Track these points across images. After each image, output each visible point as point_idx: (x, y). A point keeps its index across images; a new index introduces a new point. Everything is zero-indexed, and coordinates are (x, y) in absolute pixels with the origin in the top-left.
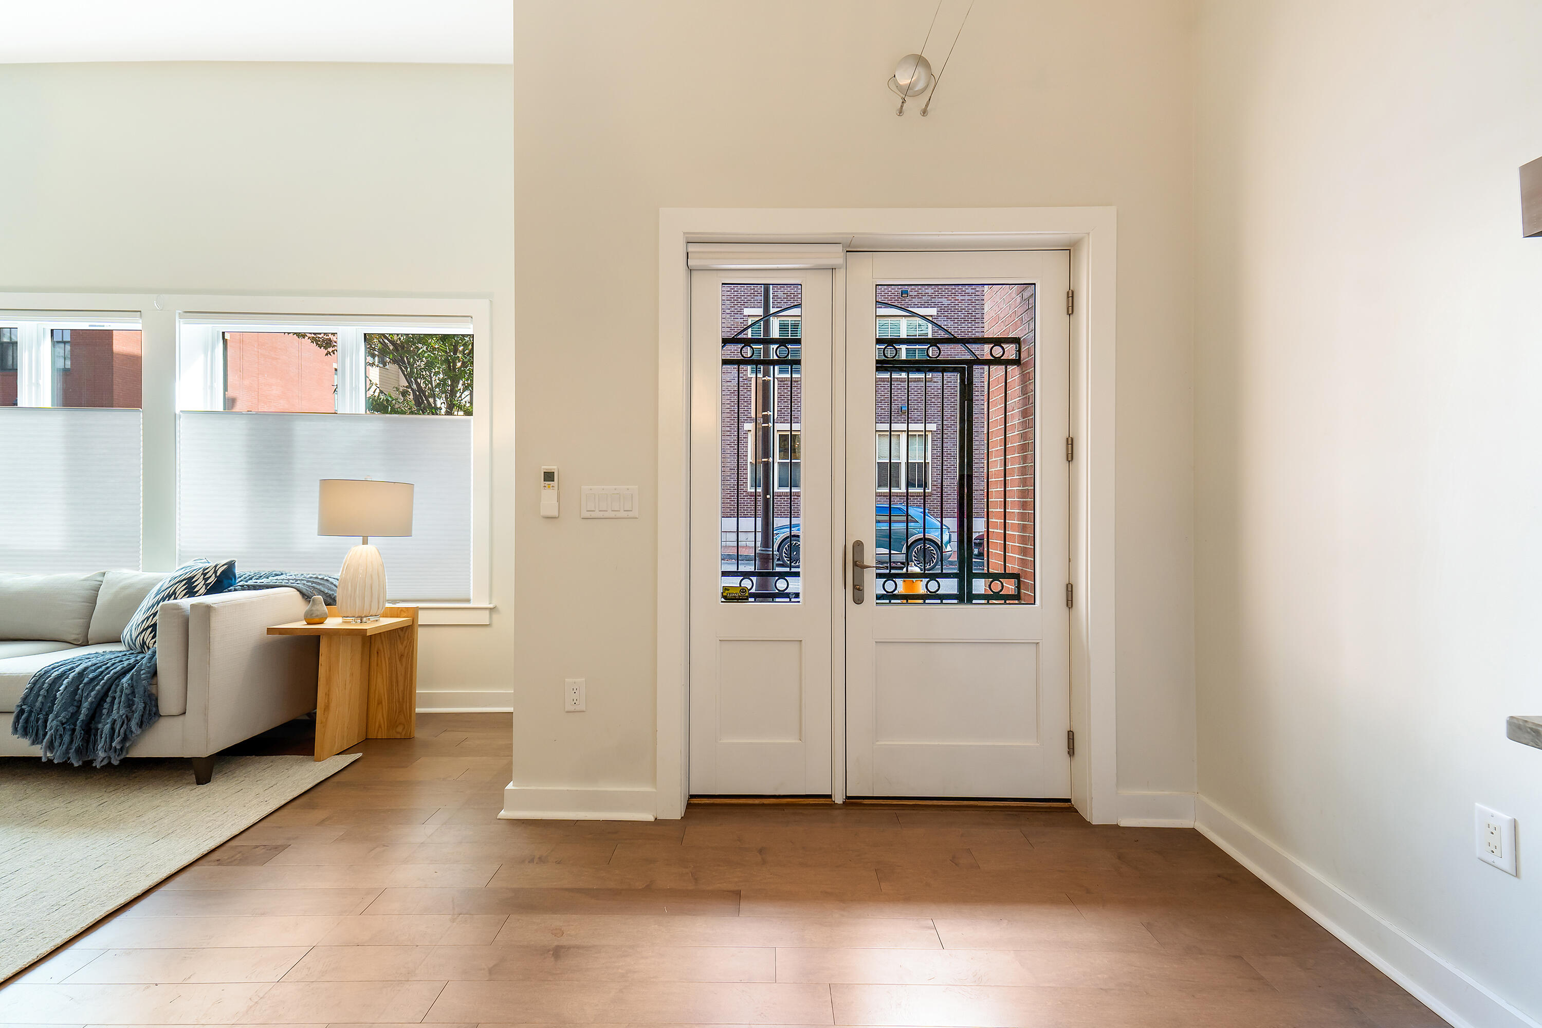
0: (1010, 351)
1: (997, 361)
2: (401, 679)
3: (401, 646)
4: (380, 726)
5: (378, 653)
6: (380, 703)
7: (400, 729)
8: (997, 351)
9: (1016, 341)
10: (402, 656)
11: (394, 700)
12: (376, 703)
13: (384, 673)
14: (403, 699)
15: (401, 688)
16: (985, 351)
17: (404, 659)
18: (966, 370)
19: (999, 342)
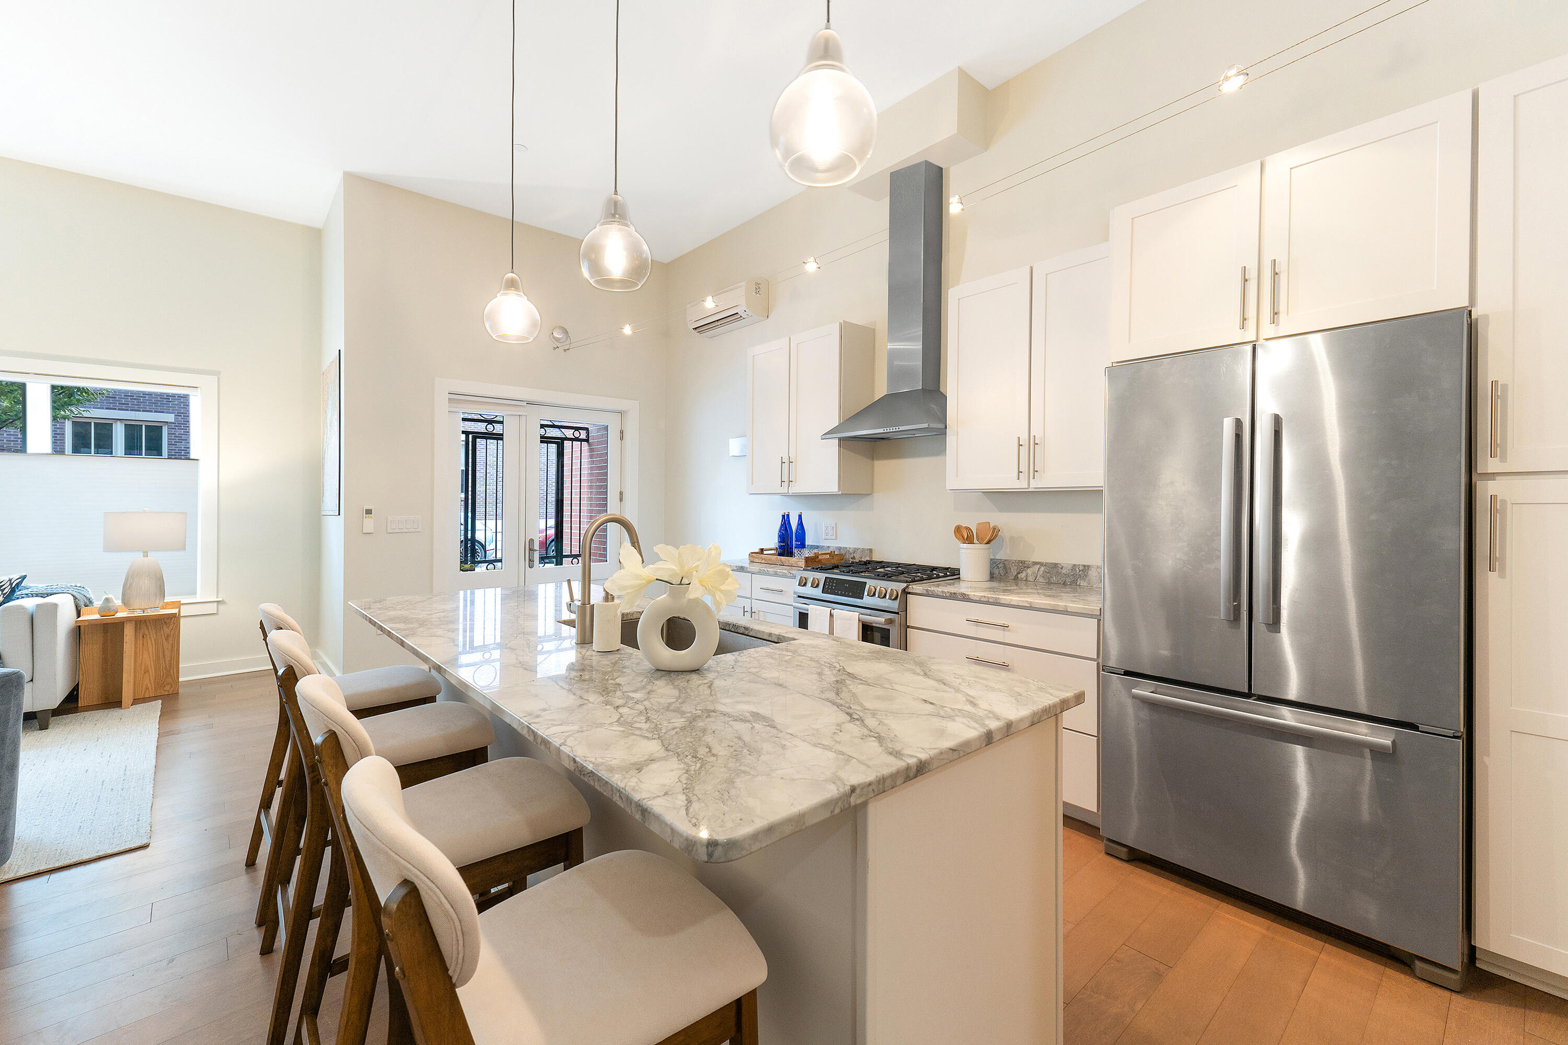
0: (583, 435)
1: (577, 439)
2: (167, 653)
3: (167, 630)
4: (147, 688)
5: (143, 637)
6: (146, 671)
7: (167, 688)
8: (577, 434)
9: (587, 429)
10: (168, 636)
11: (161, 668)
12: (143, 672)
13: (150, 650)
14: (170, 666)
15: (168, 659)
16: (569, 433)
17: (171, 639)
18: (560, 443)
19: (577, 429)
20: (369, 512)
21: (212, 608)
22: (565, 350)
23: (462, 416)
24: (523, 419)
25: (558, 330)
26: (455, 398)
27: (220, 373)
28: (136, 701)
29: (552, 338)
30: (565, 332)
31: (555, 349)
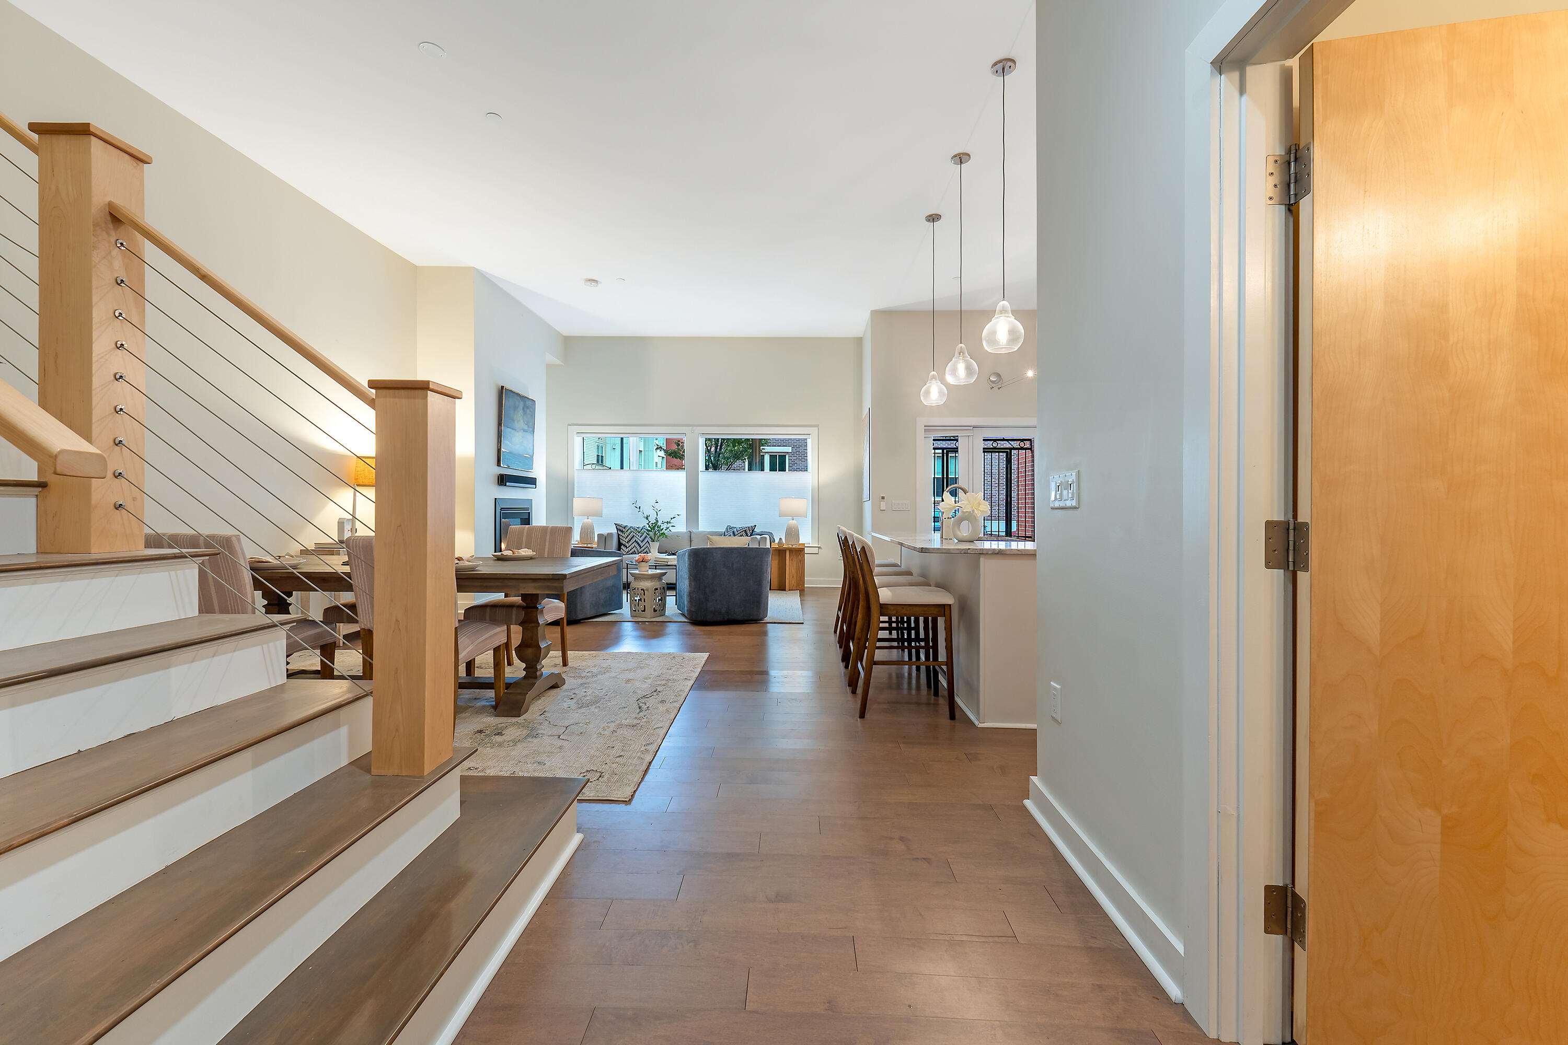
0: (1028, 445)
1: (1022, 448)
2: (800, 570)
3: (800, 557)
4: (794, 585)
5: (792, 559)
6: (793, 577)
7: (800, 586)
8: (1022, 444)
9: (1028, 440)
10: (801, 560)
11: (798, 576)
13: (795, 567)
14: (801, 576)
15: (800, 573)
16: (1016, 444)
18: (1008, 452)
19: (1022, 440)
20: (883, 498)
21: (816, 550)
22: (999, 388)
23: (933, 438)
24: (971, 438)
25: (994, 376)
26: (928, 429)
27: (818, 425)
28: (789, 590)
29: (990, 382)
30: (998, 375)
31: (991, 388)
